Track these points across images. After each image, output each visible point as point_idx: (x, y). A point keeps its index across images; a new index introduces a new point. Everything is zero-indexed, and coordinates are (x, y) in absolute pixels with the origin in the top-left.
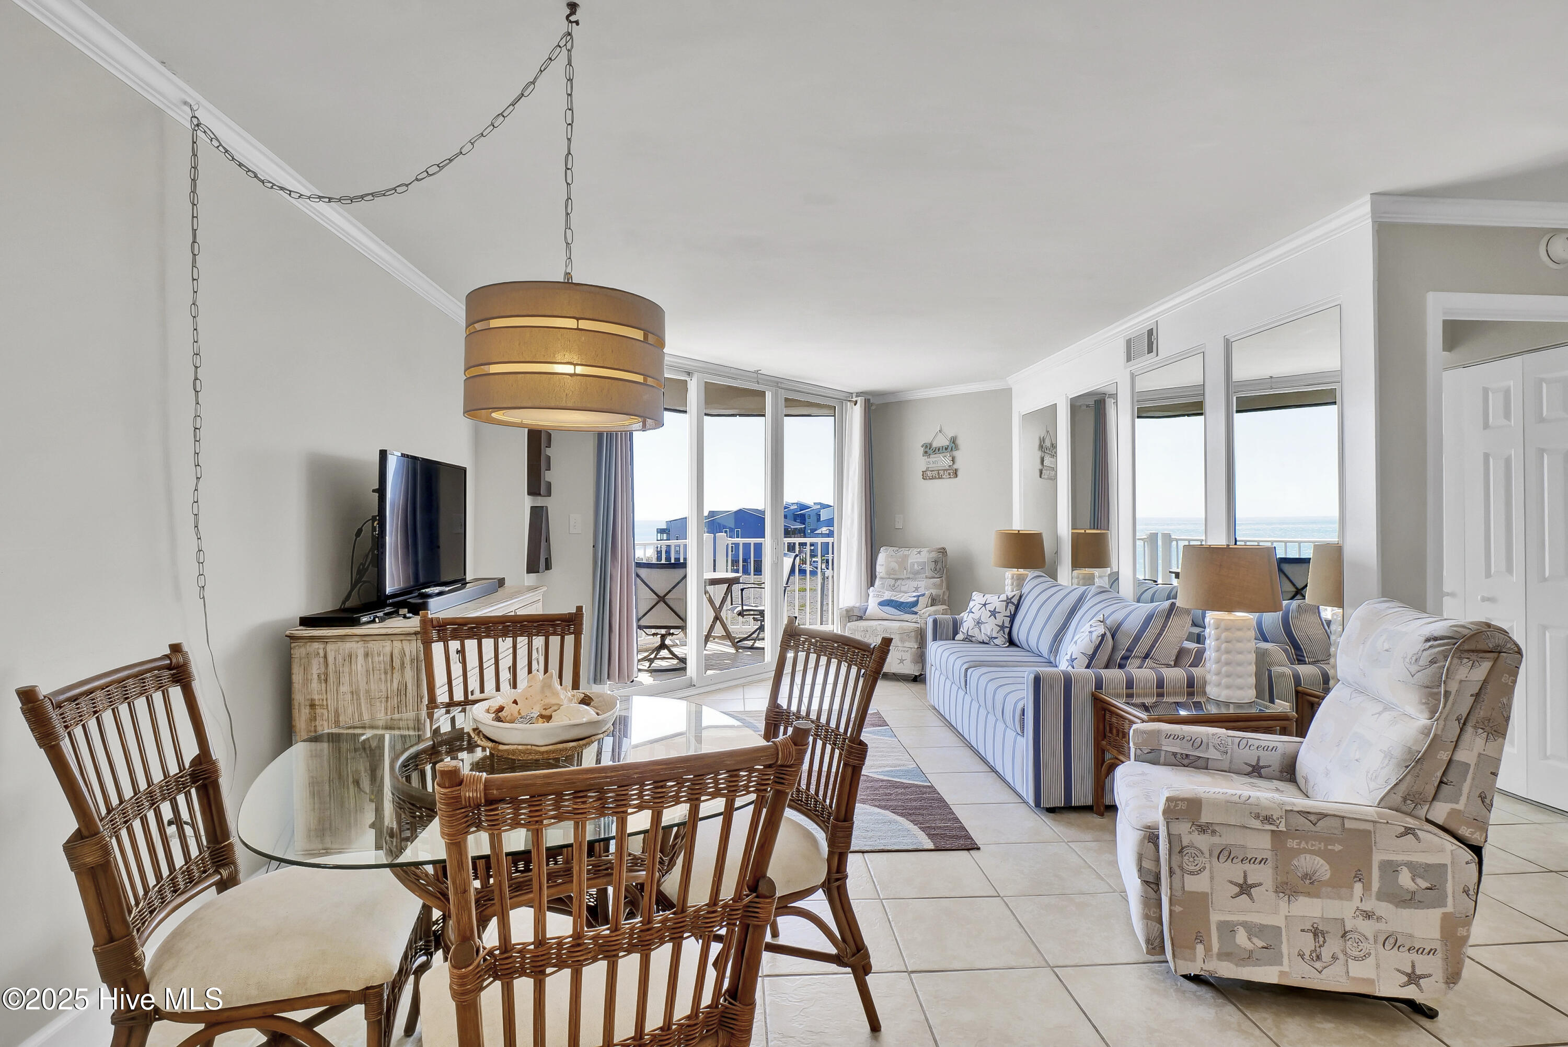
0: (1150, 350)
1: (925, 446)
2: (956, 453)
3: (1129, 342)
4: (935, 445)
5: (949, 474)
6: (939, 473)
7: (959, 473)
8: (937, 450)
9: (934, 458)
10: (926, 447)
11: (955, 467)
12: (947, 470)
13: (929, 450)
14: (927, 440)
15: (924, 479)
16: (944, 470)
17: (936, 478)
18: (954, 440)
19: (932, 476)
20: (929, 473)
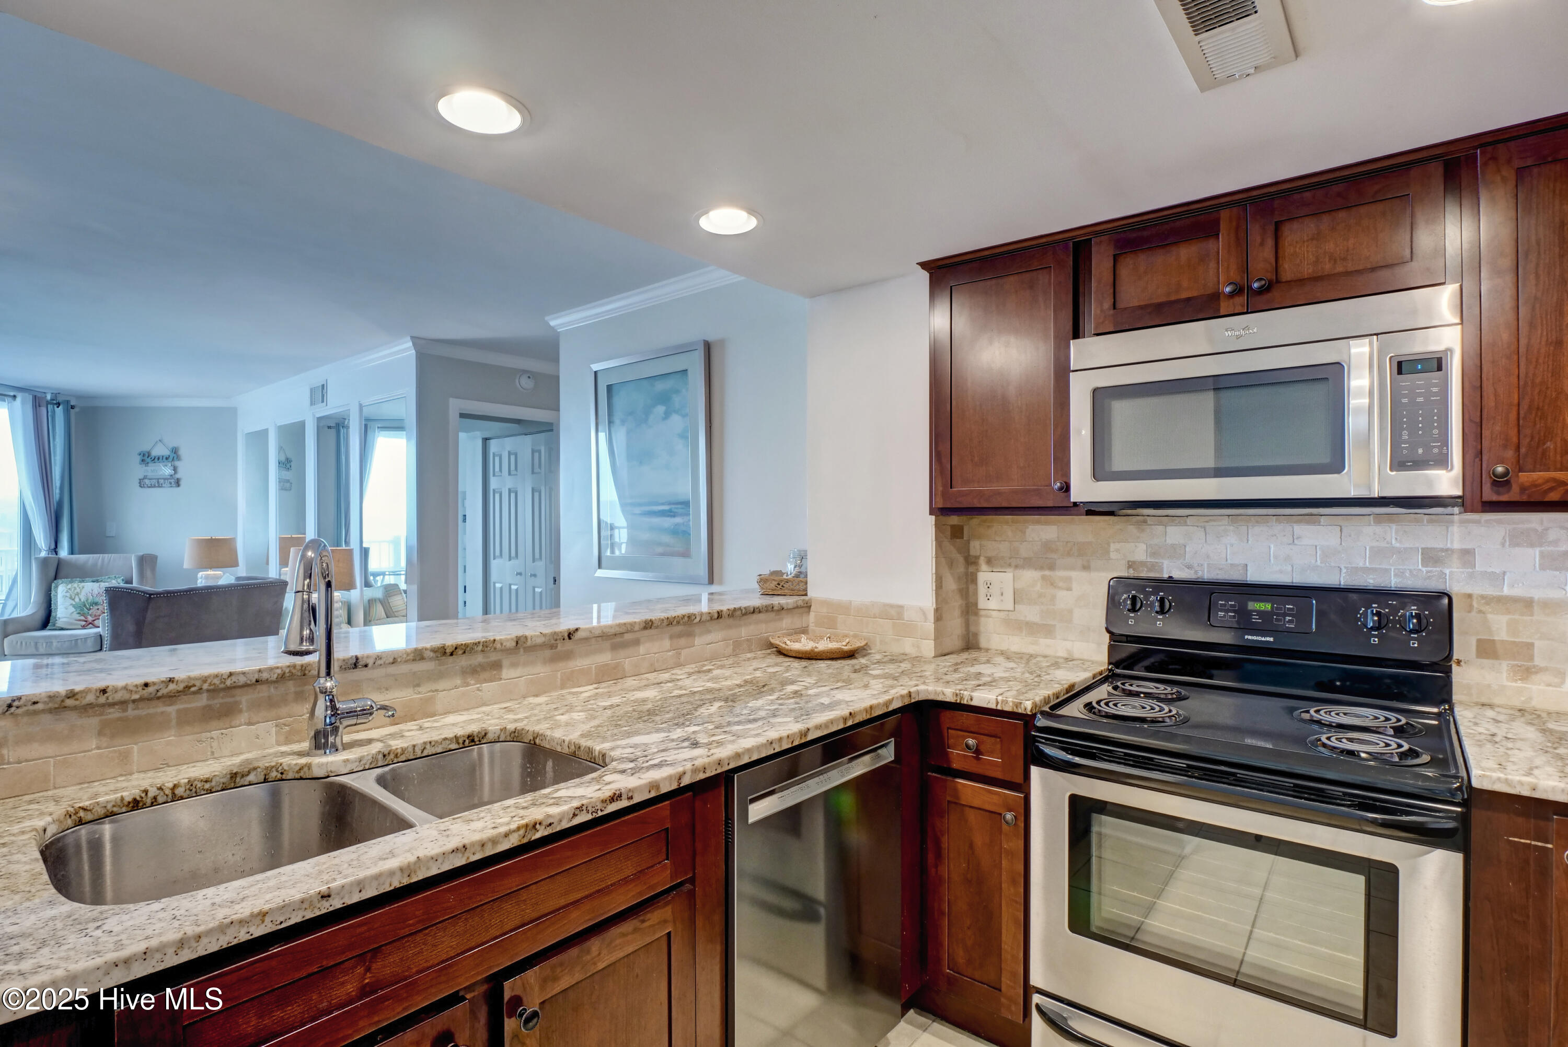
0: (323, 401)
1: (142, 455)
2: (177, 463)
3: (311, 390)
4: (155, 453)
5: (171, 483)
6: (158, 482)
7: (182, 483)
8: (156, 460)
9: (152, 467)
10: (144, 455)
11: (177, 476)
12: (168, 479)
13: (146, 458)
14: (146, 448)
15: (141, 487)
16: (165, 479)
17: (155, 486)
18: (175, 451)
19: (151, 484)
20: (147, 481)
